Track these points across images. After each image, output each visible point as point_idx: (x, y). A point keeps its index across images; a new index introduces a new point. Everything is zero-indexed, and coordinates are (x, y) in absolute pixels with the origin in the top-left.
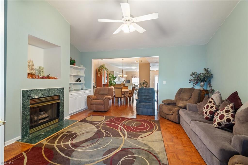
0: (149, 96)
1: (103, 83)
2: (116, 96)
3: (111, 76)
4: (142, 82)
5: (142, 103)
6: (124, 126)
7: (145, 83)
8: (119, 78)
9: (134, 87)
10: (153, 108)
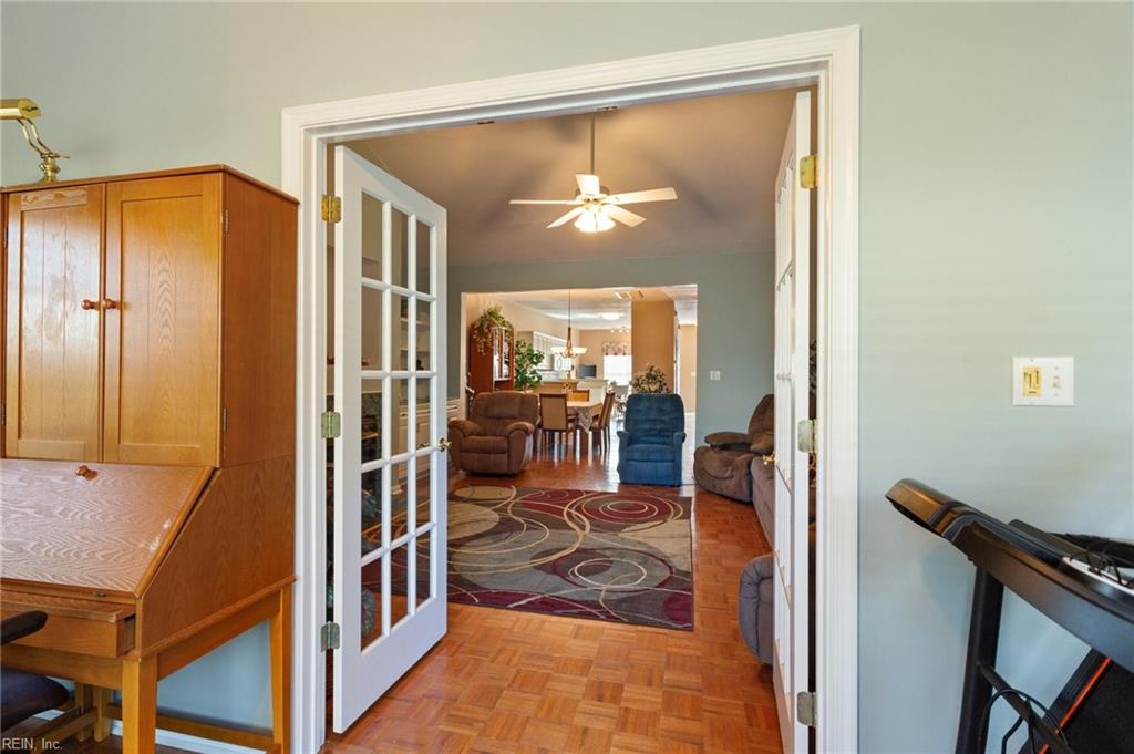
0: (662, 421)
1: (496, 378)
2: (545, 427)
3: (523, 350)
4: (643, 374)
5: (638, 446)
6: (579, 509)
7: (655, 378)
8: (552, 357)
9: (613, 394)
10: (673, 461)
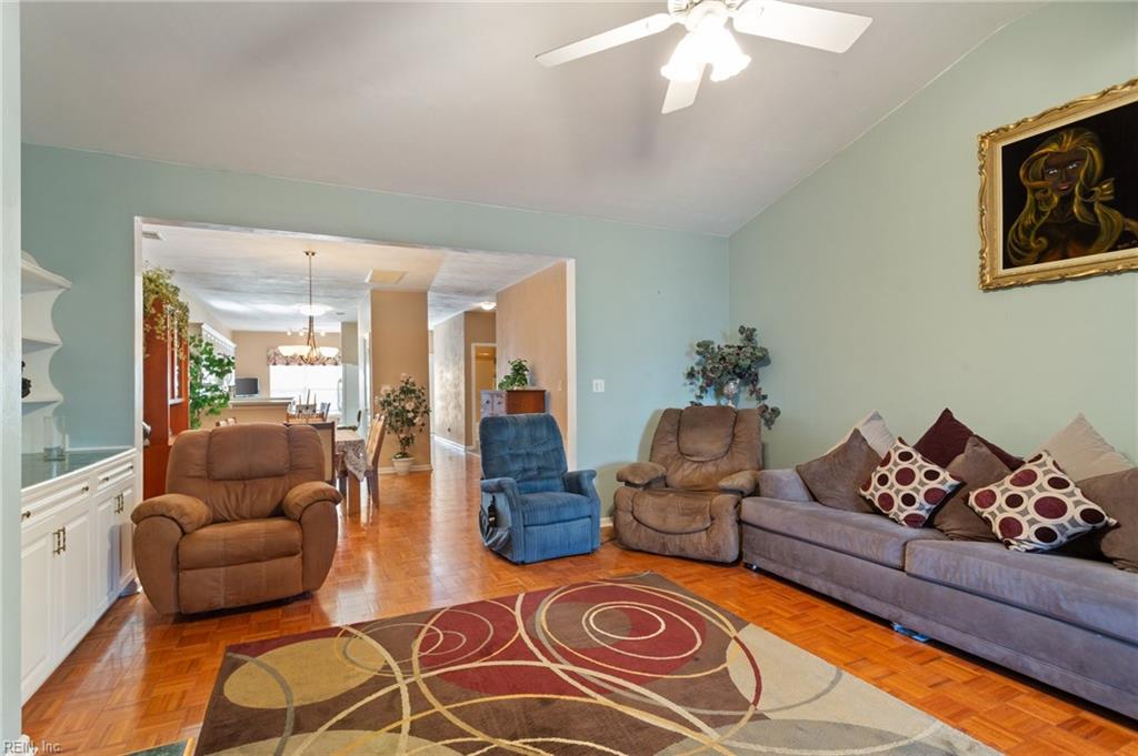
10: (590, 517)
